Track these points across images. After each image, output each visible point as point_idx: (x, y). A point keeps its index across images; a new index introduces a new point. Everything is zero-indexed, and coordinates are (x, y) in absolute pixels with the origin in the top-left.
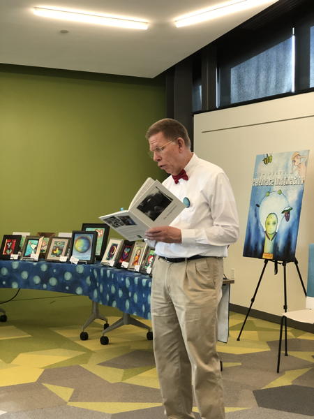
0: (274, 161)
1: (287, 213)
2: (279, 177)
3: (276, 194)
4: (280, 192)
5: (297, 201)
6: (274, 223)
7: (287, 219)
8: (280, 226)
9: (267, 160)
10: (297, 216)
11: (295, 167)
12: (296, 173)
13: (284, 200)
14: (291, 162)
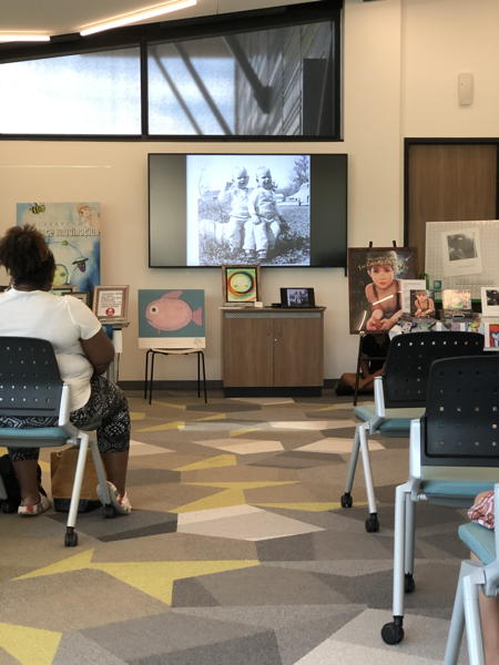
0: (48, 210)
1: (81, 265)
2: (61, 228)
3: (59, 245)
4: (66, 243)
5: (93, 253)
6: (63, 275)
7: (83, 269)
8: (72, 278)
9: (37, 209)
10: (95, 266)
11: (83, 219)
12: (87, 224)
13: (74, 251)
14: (76, 214)
